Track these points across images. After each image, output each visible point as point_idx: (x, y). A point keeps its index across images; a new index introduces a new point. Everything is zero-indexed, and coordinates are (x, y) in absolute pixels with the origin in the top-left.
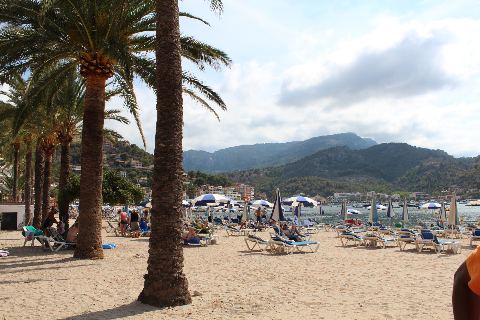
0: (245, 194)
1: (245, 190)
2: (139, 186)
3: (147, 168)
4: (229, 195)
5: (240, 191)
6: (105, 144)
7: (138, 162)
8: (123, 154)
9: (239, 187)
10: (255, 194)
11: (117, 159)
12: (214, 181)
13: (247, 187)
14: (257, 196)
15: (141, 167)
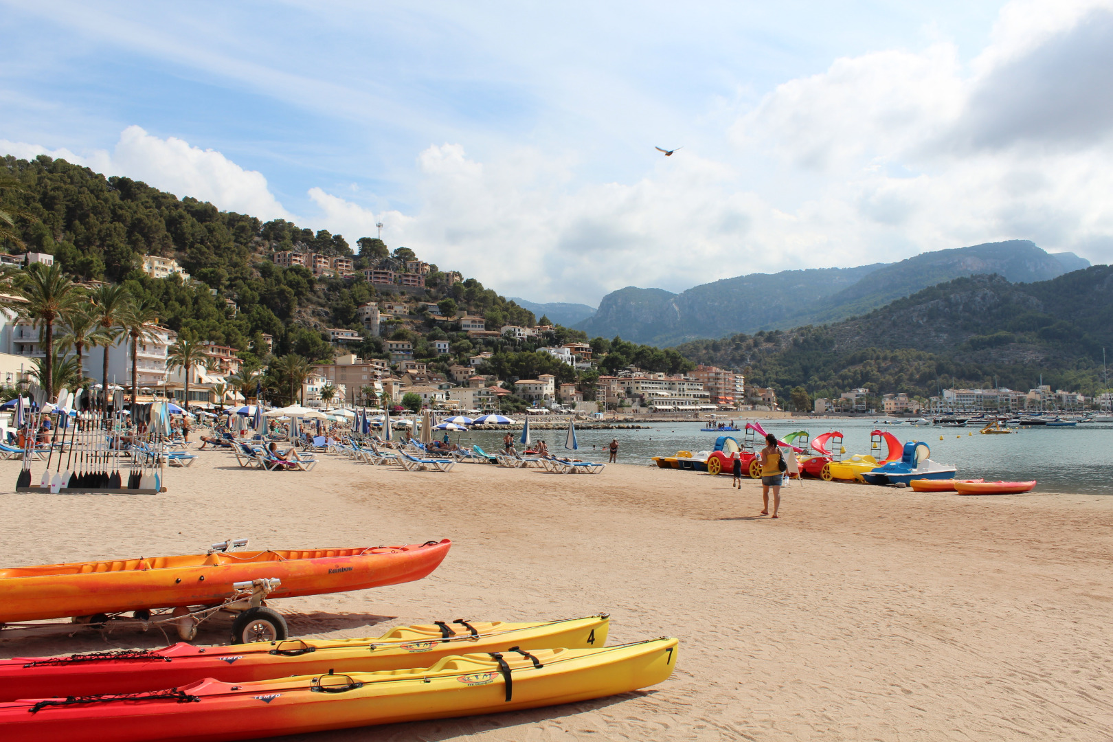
0: (720, 391)
1: (720, 381)
2: (472, 372)
3: (496, 332)
4: (681, 393)
5: (710, 384)
6: (406, 280)
7: (477, 318)
8: (444, 301)
9: (706, 375)
10: (745, 391)
11: (432, 312)
12: (648, 360)
13: (725, 374)
14: (752, 396)
15: (483, 330)
